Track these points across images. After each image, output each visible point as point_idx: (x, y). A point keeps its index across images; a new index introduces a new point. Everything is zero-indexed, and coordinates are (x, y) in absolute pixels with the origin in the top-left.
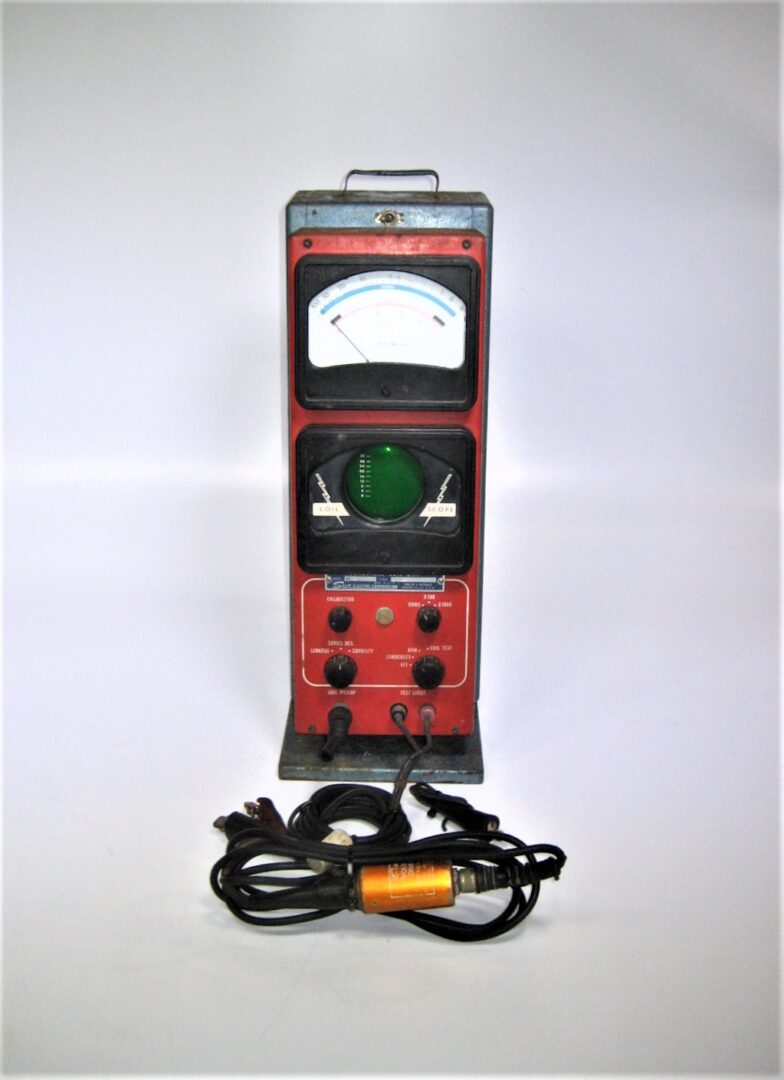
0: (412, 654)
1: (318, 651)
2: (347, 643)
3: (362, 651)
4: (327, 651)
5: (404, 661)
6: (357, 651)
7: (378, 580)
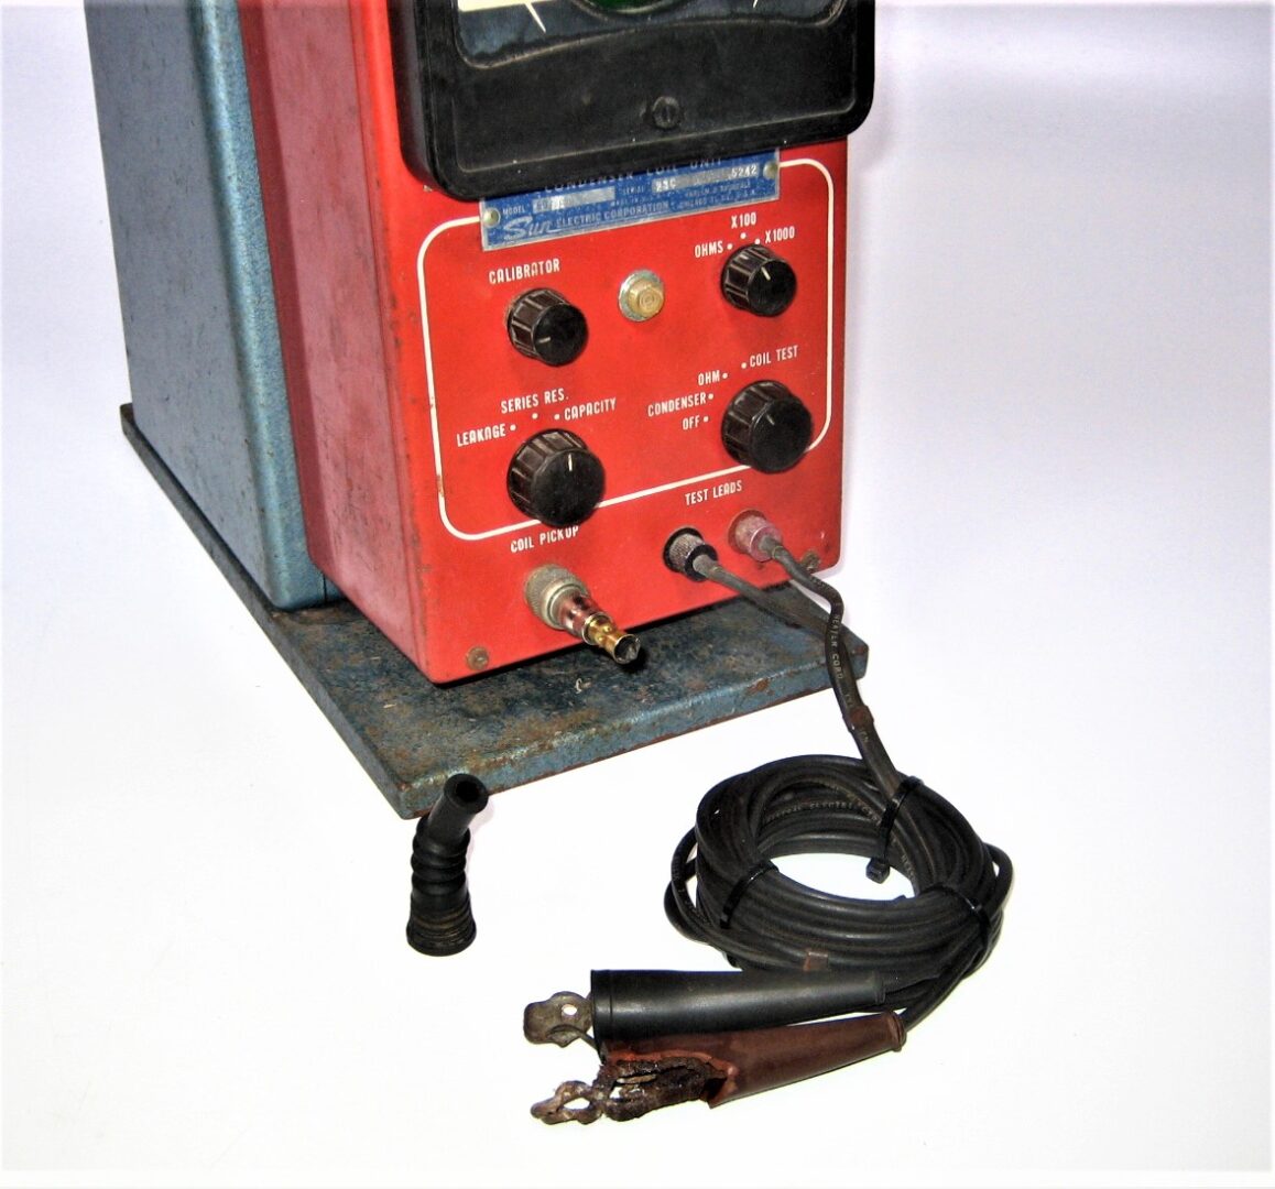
0: (708, 388)
1: (475, 436)
2: (549, 397)
3: (589, 409)
4: (498, 432)
5: (687, 413)
6: (574, 413)
7: (618, 196)
